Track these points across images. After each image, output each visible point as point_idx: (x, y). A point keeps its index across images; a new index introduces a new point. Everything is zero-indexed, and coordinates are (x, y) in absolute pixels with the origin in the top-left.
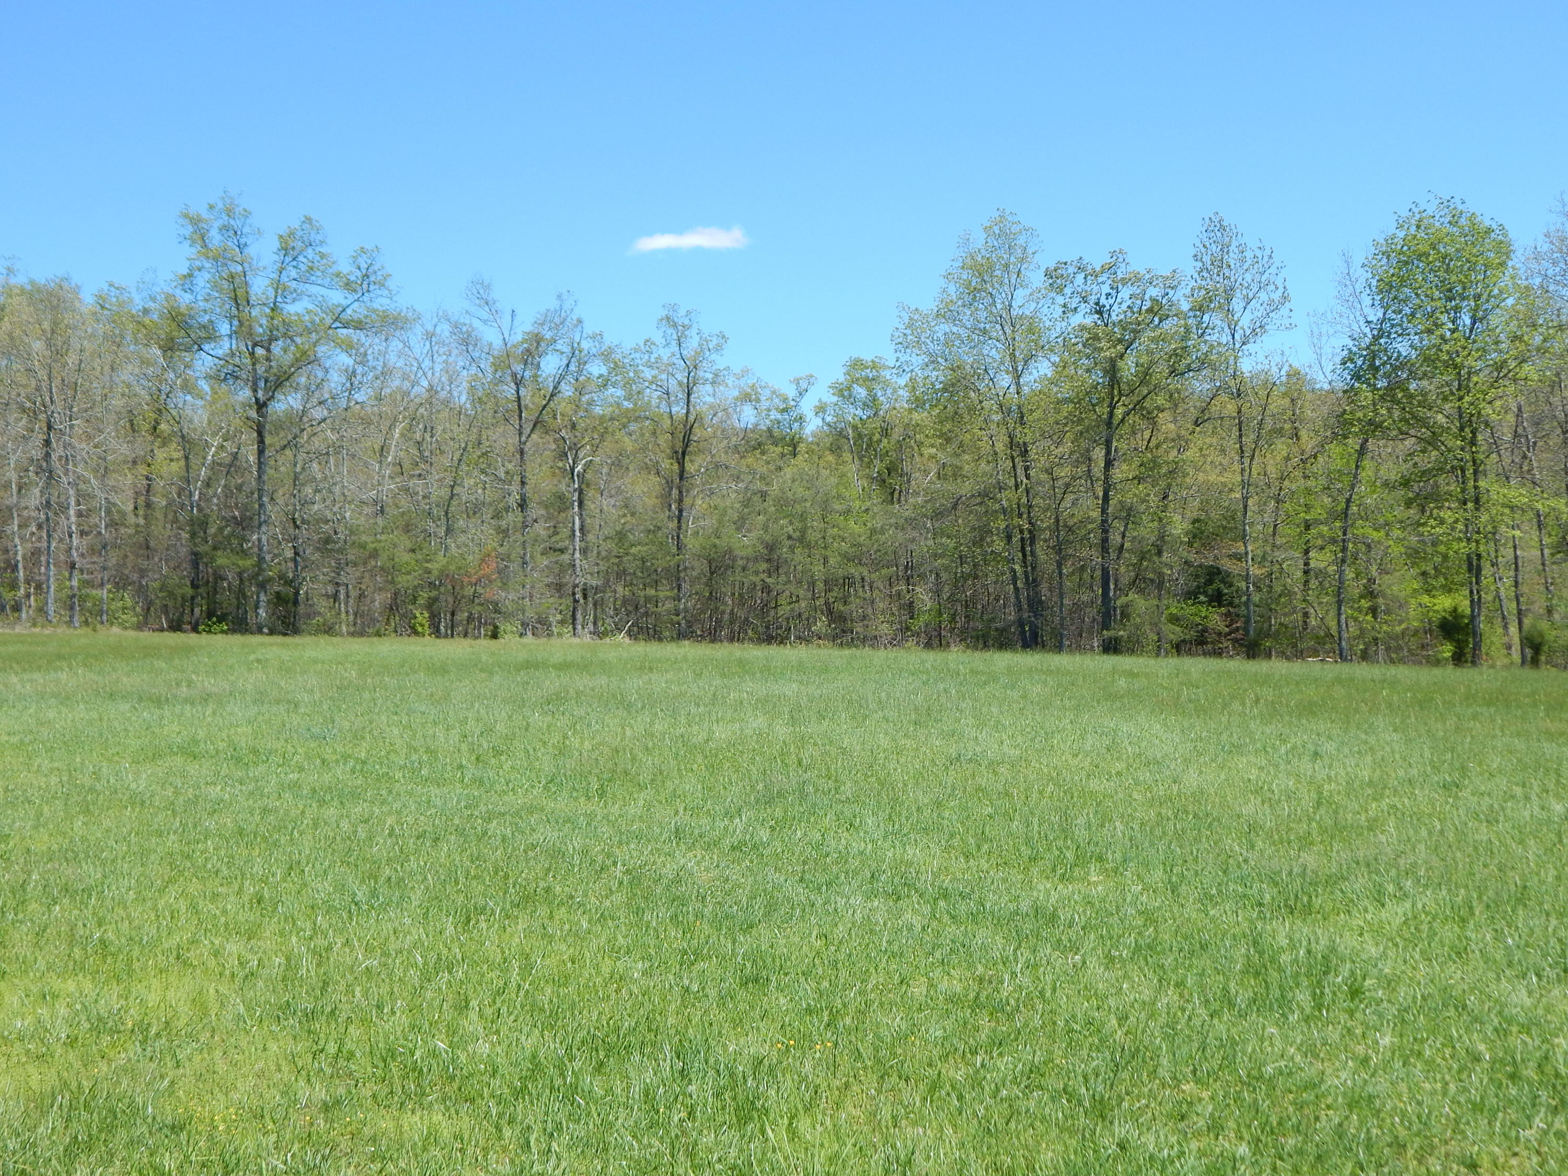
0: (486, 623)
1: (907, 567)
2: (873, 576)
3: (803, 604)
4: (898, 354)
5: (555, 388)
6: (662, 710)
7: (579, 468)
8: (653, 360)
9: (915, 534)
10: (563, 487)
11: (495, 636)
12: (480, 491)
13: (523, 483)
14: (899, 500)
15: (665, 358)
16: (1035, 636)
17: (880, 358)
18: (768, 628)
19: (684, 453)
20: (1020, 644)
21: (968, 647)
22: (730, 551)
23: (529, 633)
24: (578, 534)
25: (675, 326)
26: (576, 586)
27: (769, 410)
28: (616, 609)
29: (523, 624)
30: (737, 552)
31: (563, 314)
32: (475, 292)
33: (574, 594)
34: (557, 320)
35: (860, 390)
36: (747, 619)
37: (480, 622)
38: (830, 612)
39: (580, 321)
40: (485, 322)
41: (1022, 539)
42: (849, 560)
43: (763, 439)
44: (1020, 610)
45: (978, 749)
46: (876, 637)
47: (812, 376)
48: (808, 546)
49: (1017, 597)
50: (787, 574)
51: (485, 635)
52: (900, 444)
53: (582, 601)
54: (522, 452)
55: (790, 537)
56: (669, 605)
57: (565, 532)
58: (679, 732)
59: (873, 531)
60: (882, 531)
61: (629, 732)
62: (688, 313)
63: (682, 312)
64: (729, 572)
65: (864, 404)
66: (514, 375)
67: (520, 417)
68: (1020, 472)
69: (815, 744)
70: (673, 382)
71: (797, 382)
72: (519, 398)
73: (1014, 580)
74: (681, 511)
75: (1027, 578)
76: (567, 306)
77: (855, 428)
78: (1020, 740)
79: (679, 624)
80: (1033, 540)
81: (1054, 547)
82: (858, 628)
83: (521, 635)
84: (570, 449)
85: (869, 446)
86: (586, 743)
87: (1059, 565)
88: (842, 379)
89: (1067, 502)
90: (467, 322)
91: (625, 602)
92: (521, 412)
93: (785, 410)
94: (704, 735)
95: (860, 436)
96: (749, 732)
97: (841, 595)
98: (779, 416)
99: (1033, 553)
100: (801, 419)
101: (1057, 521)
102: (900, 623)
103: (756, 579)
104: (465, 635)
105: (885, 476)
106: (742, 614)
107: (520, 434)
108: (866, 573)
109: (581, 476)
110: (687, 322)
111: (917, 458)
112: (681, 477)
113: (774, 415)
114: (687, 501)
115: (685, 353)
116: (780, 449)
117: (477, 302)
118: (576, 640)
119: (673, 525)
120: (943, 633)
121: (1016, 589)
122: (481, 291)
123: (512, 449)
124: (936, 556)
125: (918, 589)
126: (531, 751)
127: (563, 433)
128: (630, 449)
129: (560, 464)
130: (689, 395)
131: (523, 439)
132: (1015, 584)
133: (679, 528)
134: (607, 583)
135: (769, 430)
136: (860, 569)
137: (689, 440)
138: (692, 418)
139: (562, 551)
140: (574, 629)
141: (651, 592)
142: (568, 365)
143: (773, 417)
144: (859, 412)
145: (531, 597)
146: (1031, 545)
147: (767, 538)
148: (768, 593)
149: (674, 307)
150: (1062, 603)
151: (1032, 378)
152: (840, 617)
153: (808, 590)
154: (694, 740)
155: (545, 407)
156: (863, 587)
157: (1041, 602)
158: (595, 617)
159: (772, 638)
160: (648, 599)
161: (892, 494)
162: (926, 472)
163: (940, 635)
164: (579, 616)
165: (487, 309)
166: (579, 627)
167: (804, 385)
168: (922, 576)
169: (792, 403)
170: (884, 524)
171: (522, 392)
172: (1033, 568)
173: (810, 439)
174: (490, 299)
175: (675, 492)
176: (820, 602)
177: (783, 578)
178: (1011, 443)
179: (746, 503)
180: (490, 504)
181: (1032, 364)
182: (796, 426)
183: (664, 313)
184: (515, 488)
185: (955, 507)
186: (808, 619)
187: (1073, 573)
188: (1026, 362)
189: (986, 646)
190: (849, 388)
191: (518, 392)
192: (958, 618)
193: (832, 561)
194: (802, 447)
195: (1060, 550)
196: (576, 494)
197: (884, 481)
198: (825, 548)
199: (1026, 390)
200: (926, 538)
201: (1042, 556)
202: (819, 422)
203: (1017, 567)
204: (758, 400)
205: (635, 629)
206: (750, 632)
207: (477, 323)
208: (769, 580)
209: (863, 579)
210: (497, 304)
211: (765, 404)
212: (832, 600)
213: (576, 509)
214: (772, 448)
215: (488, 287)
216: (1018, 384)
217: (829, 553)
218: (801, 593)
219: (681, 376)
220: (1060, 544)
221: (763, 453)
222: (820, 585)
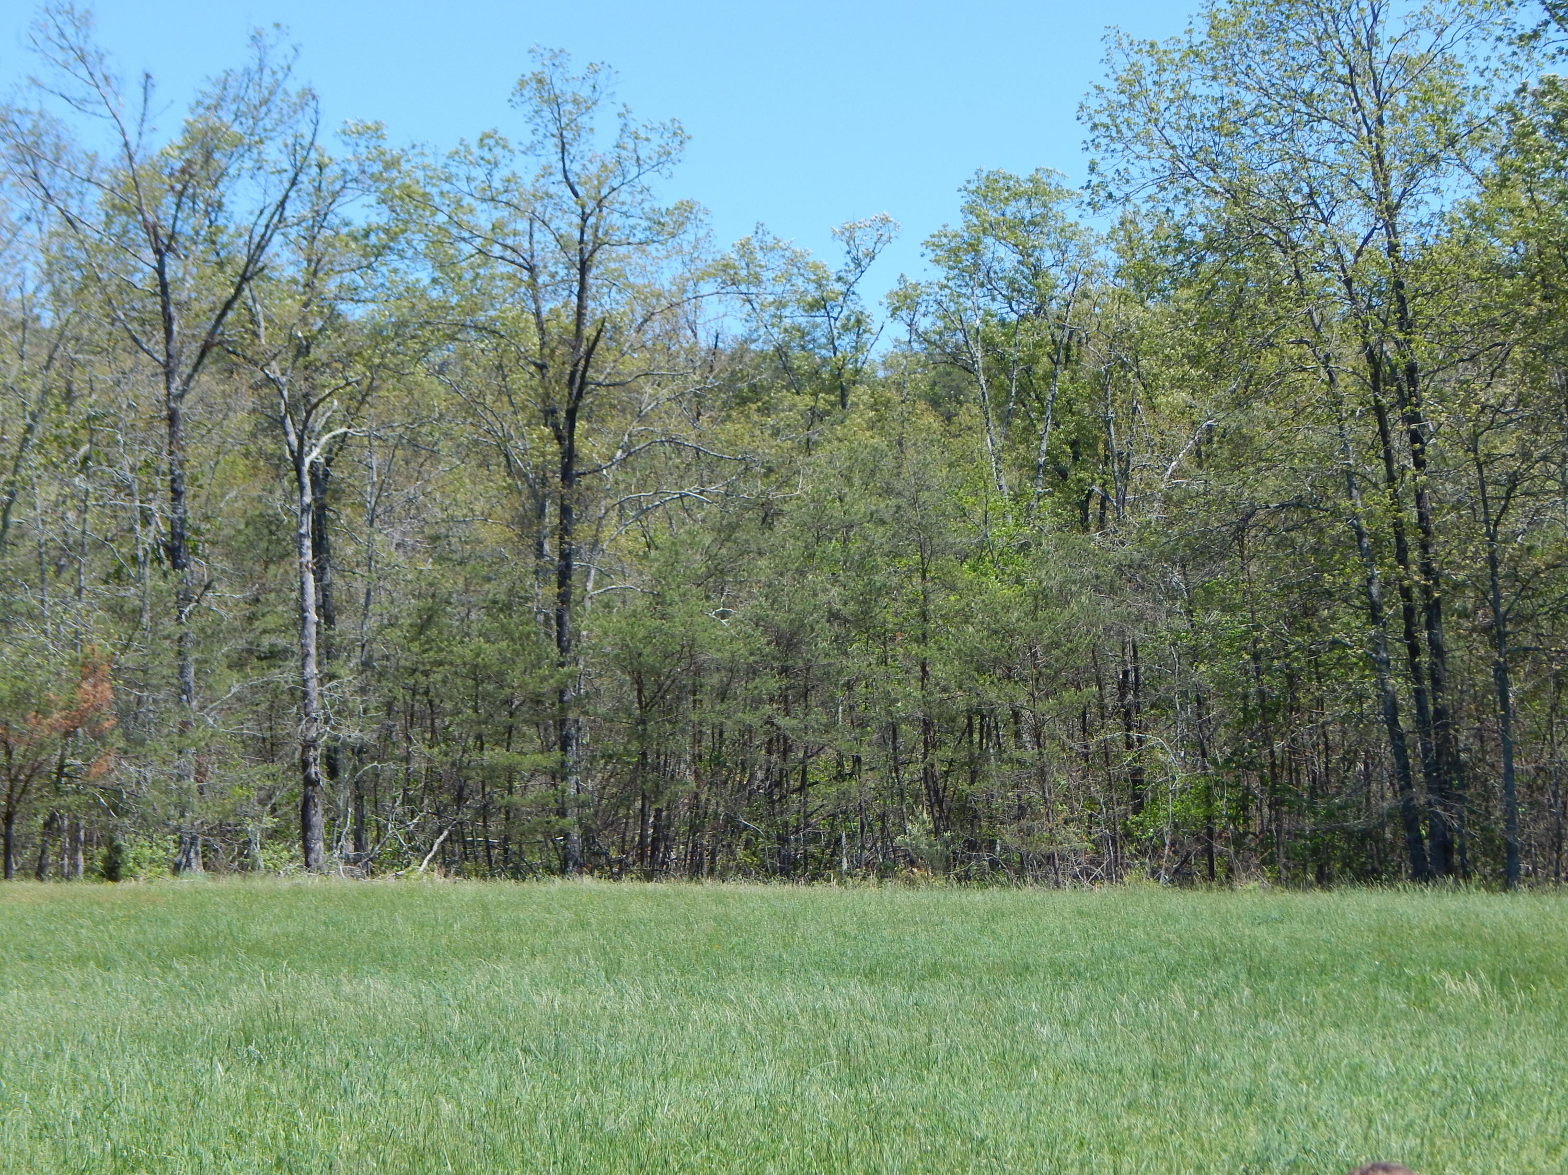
0: (89, 841)
1: (1123, 687)
2: (1041, 706)
3: (871, 780)
4: (1093, 154)
5: (252, 260)
6: (526, 1050)
7: (314, 455)
8: (497, 184)
9: (1142, 602)
10: (277, 502)
11: (112, 872)
12: (71, 515)
13: (177, 495)
14: (1102, 520)
15: (527, 181)
16: (1444, 849)
17: (1049, 173)
18: (783, 840)
19: (571, 416)
20: (1407, 867)
21: (1277, 880)
22: (691, 646)
23: (196, 863)
24: (312, 616)
25: (555, 102)
26: (308, 745)
27: (781, 304)
28: (407, 800)
29: (180, 842)
30: (709, 655)
31: (267, 79)
32: (54, 33)
33: (305, 765)
34: (253, 96)
35: (1002, 251)
36: (730, 819)
37: (75, 839)
38: (936, 799)
39: (309, 96)
40: (79, 105)
41: (1409, 613)
42: (980, 669)
43: (765, 377)
44: (1407, 782)
45: (1313, 1139)
46: (1050, 858)
47: (885, 221)
48: (884, 638)
49: (1400, 753)
50: (829, 704)
51: (89, 870)
52: (1101, 384)
53: (324, 781)
54: (172, 419)
55: (833, 616)
56: (539, 789)
57: (283, 613)
58: (569, 1105)
59: (1041, 598)
60: (1064, 598)
61: (447, 1108)
62: (593, 69)
63: (577, 68)
64: (687, 704)
65: (1012, 282)
66: (152, 230)
67: (169, 332)
68: (1399, 439)
69: (908, 1129)
70: (544, 239)
71: (849, 234)
72: (164, 285)
73: (1392, 711)
74: (566, 556)
75: (1422, 709)
76: (276, 59)
77: (989, 345)
78: (1414, 1110)
79: (567, 836)
80: (1434, 610)
81: (1486, 630)
82: (1008, 836)
83: (177, 869)
84: (292, 408)
85: (1023, 388)
86: (346, 1136)
87: (1501, 672)
88: (957, 223)
89: (1514, 521)
90: (34, 107)
91: (432, 783)
92: (168, 320)
93: (819, 304)
94: (632, 1111)
95: (1002, 363)
96: (746, 1102)
97: (963, 755)
98: (802, 320)
99: (1437, 649)
100: (858, 324)
101: (1493, 562)
102: (1110, 823)
103: (752, 719)
104: (40, 874)
105: (1066, 462)
106: (716, 804)
107: (169, 374)
108: (1022, 699)
109: (320, 480)
110: (585, 92)
111: (1145, 417)
112: (567, 475)
113: (795, 316)
114: (582, 532)
115: (575, 167)
116: (808, 400)
117: (60, 56)
118: (310, 881)
119: (548, 592)
120: (1218, 846)
121: (1397, 737)
122: (69, 31)
123: (146, 410)
124: (1195, 654)
125: (1152, 739)
126: (208, 1158)
127: (274, 370)
128: (439, 405)
129: (269, 446)
130: (584, 269)
131: (176, 384)
132: (1393, 722)
133: (564, 598)
134: (386, 736)
135: (781, 352)
136: (1009, 688)
137: (584, 383)
138: (589, 331)
139: (273, 656)
140: (307, 850)
141: (494, 755)
142: (282, 204)
143: (787, 322)
144: (999, 306)
145: (201, 773)
146: (1429, 626)
147: (780, 618)
148: (786, 752)
149: (557, 57)
150: (1510, 769)
151: (1423, 213)
152: (963, 809)
153: (883, 743)
154: (609, 1125)
155: (228, 305)
156: (1018, 735)
157: (1459, 766)
158: (360, 820)
159: (795, 864)
160: (491, 773)
161: (1083, 506)
162: (1167, 451)
163: (1209, 851)
164: (318, 819)
165: (83, 72)
166: (319, 846)
167: (865, 242)
168: (1163, 705)
169: (839, 287)
170: (1067, 581)
171: (173, 268)
172: (1437, 682)
173: (881, 374)
174: (89, 48)
175: (551, 510)
176: (912, 773)
177: (819, 716)
178: (1375, 376)
179: (726, 532)
180: (99, 546)
181: (1427, 179)
182: (846, 342)
183: (530, 68)
184: (158, 505)
185: (1240, 531)
186: (882, 817)
187: (1534, 694)
188: (1411, 177)
189: (1324, 880)
190: (974, 248)
191: (161, 271)
192: (1252, 808)
193: (938, 671)
194: (859, 394)
195: (1502, 636)
196: (308, 520)
197: (1064, 474)
198: (923, 639)
199: (1409, 239)
200: (1170, 613)
201: (1457, 654)
202: (900, 330)
203: (1395, 683)
204: (757, 280)
205: (458, 848)
206: (740, 852)
207: (57, 108)
208: (783, 721)
209: (1016, 715)
210: (108, 61)
211: (770, 291)
212: (940, 768)
213: (309, 555)
214: (788, 397)
215: (84, 22)
216: (1391, 228)
217: (931, 651)
218: (866, 753)
219: (568, 224)
220: (1500, 619)
221: (766, 410)
222: (910, 734)
